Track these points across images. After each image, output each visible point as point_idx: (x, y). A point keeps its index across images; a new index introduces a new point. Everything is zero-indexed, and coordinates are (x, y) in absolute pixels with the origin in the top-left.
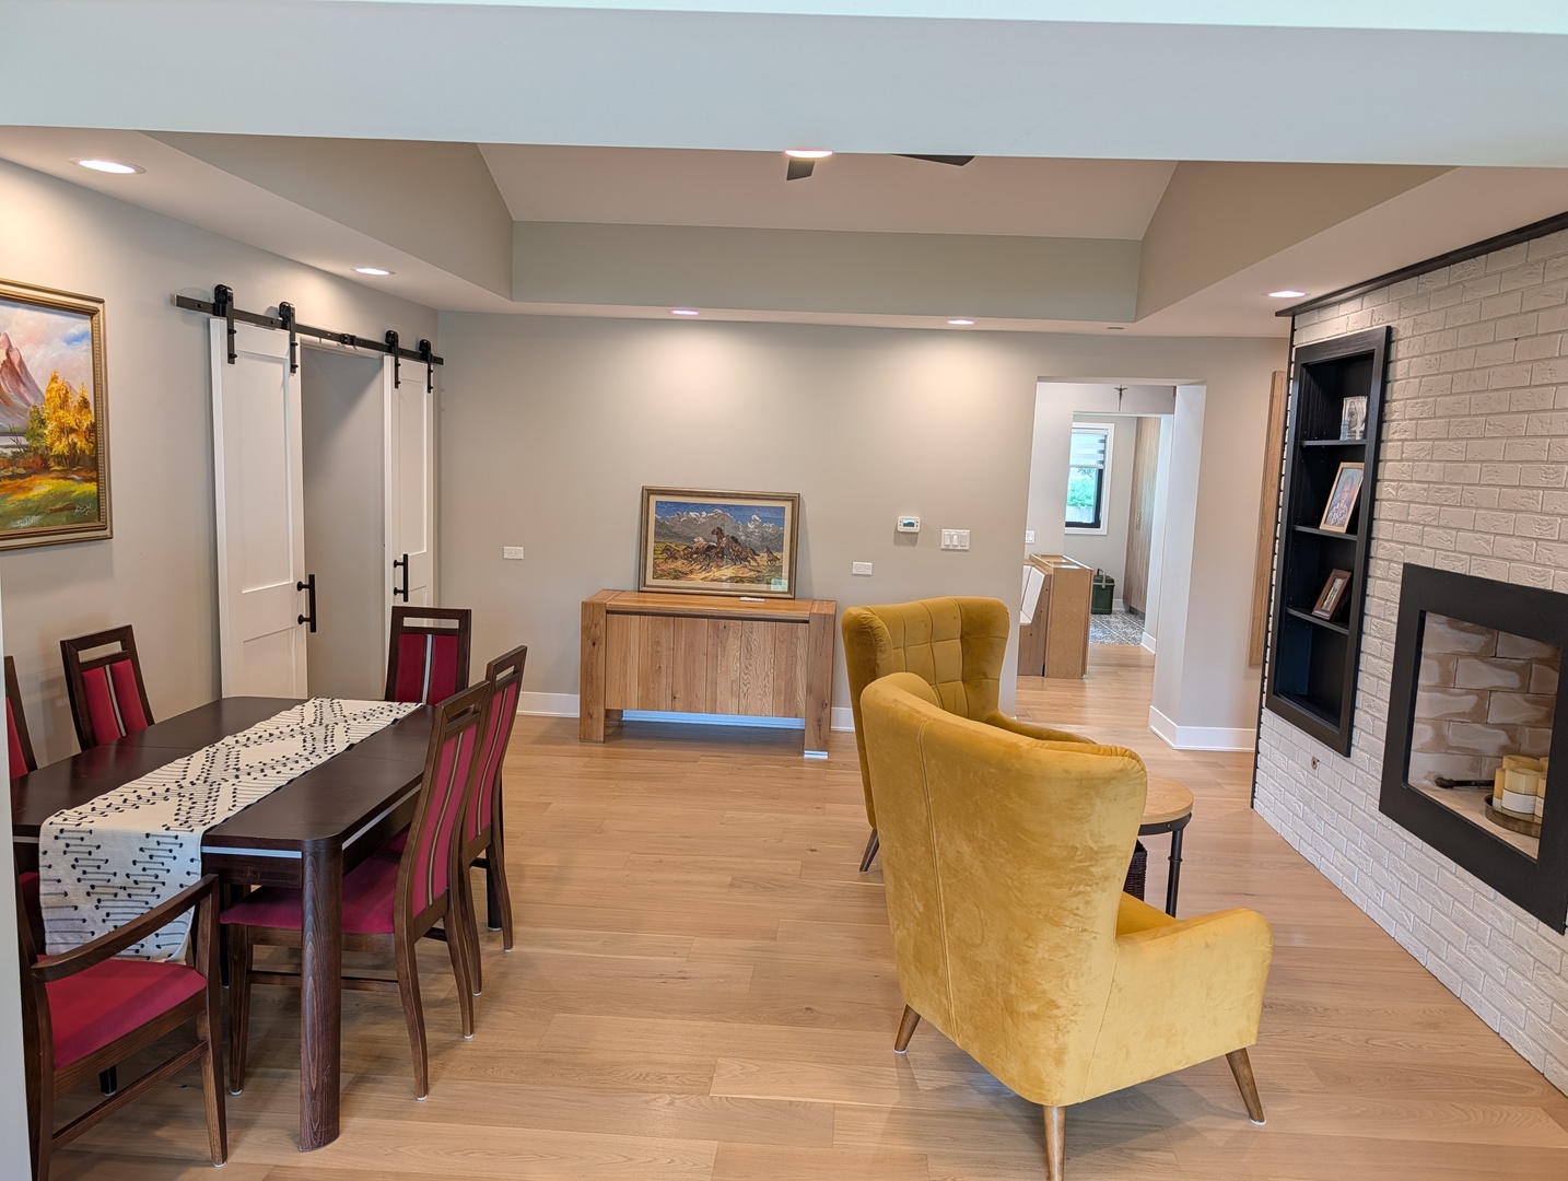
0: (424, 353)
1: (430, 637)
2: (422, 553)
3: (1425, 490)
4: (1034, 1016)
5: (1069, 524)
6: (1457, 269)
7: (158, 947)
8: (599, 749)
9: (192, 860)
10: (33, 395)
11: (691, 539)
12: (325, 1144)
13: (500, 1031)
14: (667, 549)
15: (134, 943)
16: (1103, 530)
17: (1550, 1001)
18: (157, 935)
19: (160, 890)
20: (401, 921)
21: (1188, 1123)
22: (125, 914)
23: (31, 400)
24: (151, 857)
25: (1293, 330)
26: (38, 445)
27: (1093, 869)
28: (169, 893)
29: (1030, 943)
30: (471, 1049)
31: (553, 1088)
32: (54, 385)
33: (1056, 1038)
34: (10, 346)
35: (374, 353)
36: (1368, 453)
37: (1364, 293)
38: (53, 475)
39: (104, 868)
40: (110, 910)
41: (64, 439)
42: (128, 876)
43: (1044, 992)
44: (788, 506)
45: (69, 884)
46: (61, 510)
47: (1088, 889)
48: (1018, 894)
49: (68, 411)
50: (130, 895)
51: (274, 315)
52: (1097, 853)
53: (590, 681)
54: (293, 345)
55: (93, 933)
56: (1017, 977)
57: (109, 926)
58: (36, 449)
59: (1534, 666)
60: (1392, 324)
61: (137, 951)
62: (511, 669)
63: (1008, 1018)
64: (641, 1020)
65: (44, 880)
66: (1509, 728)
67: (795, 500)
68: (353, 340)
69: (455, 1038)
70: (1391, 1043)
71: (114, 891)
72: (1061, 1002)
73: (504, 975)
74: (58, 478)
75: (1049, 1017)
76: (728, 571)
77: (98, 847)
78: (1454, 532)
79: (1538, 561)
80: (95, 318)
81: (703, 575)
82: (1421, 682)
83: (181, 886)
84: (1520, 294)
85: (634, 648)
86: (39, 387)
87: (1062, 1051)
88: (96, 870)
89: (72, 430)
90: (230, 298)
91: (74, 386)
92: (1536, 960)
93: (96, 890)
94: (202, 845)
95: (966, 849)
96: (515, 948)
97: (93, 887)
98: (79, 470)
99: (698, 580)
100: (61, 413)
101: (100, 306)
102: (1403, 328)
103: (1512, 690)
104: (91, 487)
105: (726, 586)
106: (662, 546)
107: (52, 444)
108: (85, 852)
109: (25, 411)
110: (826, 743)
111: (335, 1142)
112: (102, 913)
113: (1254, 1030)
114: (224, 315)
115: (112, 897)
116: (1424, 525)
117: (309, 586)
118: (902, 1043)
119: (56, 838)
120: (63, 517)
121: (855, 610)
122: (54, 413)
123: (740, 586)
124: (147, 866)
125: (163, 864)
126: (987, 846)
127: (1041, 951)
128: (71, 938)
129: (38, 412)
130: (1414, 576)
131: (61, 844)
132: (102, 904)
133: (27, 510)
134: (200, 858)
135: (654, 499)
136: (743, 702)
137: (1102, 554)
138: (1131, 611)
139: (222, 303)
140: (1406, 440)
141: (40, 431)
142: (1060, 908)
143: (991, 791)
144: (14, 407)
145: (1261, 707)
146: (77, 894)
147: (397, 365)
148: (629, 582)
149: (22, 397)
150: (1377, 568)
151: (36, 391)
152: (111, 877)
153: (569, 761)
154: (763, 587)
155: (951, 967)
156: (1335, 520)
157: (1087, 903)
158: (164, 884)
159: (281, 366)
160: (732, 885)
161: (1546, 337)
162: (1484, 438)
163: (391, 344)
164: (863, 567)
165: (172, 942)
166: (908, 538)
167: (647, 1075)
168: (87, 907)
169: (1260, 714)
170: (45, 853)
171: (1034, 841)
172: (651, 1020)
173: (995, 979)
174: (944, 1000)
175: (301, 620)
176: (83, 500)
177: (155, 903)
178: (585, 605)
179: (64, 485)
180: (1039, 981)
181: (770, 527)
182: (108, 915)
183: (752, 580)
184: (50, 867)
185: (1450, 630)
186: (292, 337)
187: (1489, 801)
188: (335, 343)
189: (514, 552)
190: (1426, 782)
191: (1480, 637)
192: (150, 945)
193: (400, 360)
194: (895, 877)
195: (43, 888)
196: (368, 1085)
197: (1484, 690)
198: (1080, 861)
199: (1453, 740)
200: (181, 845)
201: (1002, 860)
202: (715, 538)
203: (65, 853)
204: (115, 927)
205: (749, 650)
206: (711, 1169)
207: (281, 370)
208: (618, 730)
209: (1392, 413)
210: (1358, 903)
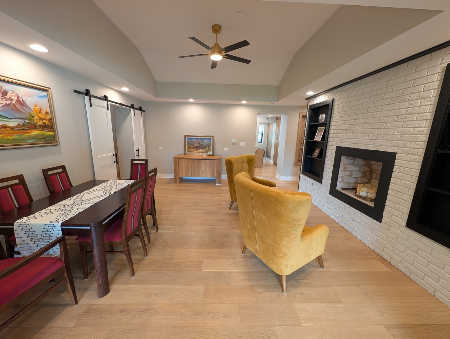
0: (140, 109)
1: (139, 165)
2: (142, 148)
3: (342, 131)
4: (281, 257)
5: (259, 142)
6: (352, 84)
7: (54, 252)
8: (178, 184)
9: (59, 231)
10: (29, 110)
11: (194, 145)
12: (105, 295)
13: (154, 255)
14: (189, 147)
15: (47, 251)
16: (263, 143)
17: (377, 236)
18: (53, 249)
19: (51, 238)
20: (124, 238)
21: (309, 270)
22: (43, 245)
23: (28, 111)
24: (47, 230)
25: (308, 102)
26: (32, 122)
27: (298, 223)
28: (54, 239)
29: (281, 241)
30: (147, 261)
31: (165, 271)
32: (36, 108)
33: (286, 262)
34: (18, 96)
35: (129, 108)
36: (327, 125)
37: (326, 93)
38: (38, 130)
39: (34, 233)
40: (38, 244)
41: (41, 121)
42: (41, 235)
43: (284, 252)
44: (212, 138)
45: (25, 238)
46: (42, 138)
47: (297, 228)
48: (279, 229)
49: (42, 115)
50: (43, 240)
51: (103, 98)
52: (300, 219)
53: (176, 172)
54: (108, 104)
55: (34, 250)
56: (277, 248)
57: (39, 248)
58: (31, 123)
59: (362, 166)
60: (334, 98)
61: (48, 253)
62: (154, 173)
63: (274, 256)
64: (186, 249)
65: (17, 238)
66: (356, 178)
67: (213, 137)
68: (123, 105)
69: (143, 257)
70: (342, 244)
71: (39, 239)
72: (288, 254)
73: (156, 238)
74: (40, 131)
75: (285, 257)
76: (201, 151)
77: (31, 228)
78: (350, 139)
79: (375, 144)
80: (48, 92)
81: (196, 151)
82: (340, 169)
83: (57, 237)
84: (371, 87)
85: (184, 165)
86: (31, 107)
87: (287, 264)
88: (32, 234)
89: (43, 119)
90: (89, 92)
91: (43, 108)
92: (372, 227)
93: (33, 239)
94: (61, 226)
95: (264, 217)
96: (159, 231)
97: (32, 238)
98: (47, 129)
99: (195, 152)
100: (39, 115)
101: (49, 89)
102: (336, 98)
103: (358, 171)
104: (52, 133)
105: (200, 153)
106: (188, 146)
107: (37, 122)
108: (28, 230)
109: (27, 113)
110: (220, 182)
111: (108, 294)
112: (36, 245)
113: (324, 250)
114: (88, 96)
115: (38, 241)
116: (342, 138)
117: (116, 155)
118: (243, 252)
119: (19, 226)
120: (43, 140)
121: (228, 158)
122: (37, 114)
123: (203, 153)
124: (46, 232)
125: (51, 232)
126: (270, 217)
127: (284, 243)
128: (28, 251)
129: (31, 114)
130: (338, 148)
131: (20, 228)
132: (35, 242)
133: (30, 138)
134: (61, 230)
135: (187, 137)
136: (205, 175)
137: (263, 146)
138: (267, 156)
139: (87, 93)
140: (337, 121)
141: (32, 119)
142: (290, 233)
143: (273, 204)
144: (22, 112)
145: (300, 174)
146: (28, 240)
147: (134, 111)
148: (182, 153)
149: (25, 110)
150: (329, 147)
151: (30, 109)
152: (37, 236)
153: (172, 187)
154: (207, 153)
155: (258, 241)
156: (318, 138)
157: (296, 231)
158: (52, 237)
159: (105, 109)
160: (204, 213)
161: (380, 95)
162: (360, 119)
163: (132, 107)
164: (226, 149)
165: (56, 251)
166: (235, 144)
167: (187, 265)
168: (31, 244)
169: (300, 175)
170: (16, 230)
171: (284, 217)
172: (188, 249)
173: (270, 247)
174: (255, 248)
175: (114, 162)
176: (50, 136)
177: (50, 241)
178: (174, 158)
179: (42, 132)
180: (283, 249)
181: (208, 142)
182: (38, 245)
183: (206, 152)
184: (18, 234)
185: (346, 159)
186: (107, 103)
187: (356, 193)
188: (119, 105)
189: (161, 148)
190: (340, 189)
191: (351, 160)
192: (51, 251)
193: (135, 110)
194: (243, 219)
195: (17, 240)
196: (120, 274)
197: (352, 171)
198: (295, 222)
199: (345, 181)
200: (55, 227)
201: (274, 221)
202: (198, 144)
203: (22, 230)
204: (40, 248)
205: (205, 165)
206: (203, 295)
207: (105, 110)
208: (182, 180)
209: (333, 116)
210: (323, 211)
